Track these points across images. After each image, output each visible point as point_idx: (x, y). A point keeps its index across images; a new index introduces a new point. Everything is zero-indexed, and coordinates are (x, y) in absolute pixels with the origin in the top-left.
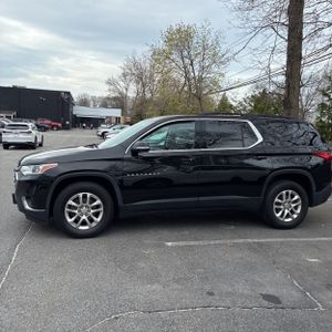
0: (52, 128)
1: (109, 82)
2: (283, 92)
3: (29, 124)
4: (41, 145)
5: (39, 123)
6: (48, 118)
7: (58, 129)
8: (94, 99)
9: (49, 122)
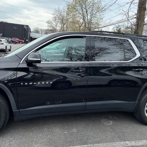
0: (19, 42)
1: (48, 22)
2: (134, 27)
3: (2, 40)
4: (10, 50)
5: (12, 40)
6: (18, 38)
7: (22, 43)
8: (41, 30)
9: (18, 39)
